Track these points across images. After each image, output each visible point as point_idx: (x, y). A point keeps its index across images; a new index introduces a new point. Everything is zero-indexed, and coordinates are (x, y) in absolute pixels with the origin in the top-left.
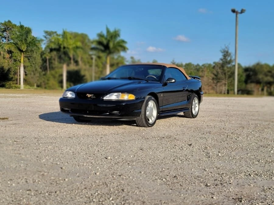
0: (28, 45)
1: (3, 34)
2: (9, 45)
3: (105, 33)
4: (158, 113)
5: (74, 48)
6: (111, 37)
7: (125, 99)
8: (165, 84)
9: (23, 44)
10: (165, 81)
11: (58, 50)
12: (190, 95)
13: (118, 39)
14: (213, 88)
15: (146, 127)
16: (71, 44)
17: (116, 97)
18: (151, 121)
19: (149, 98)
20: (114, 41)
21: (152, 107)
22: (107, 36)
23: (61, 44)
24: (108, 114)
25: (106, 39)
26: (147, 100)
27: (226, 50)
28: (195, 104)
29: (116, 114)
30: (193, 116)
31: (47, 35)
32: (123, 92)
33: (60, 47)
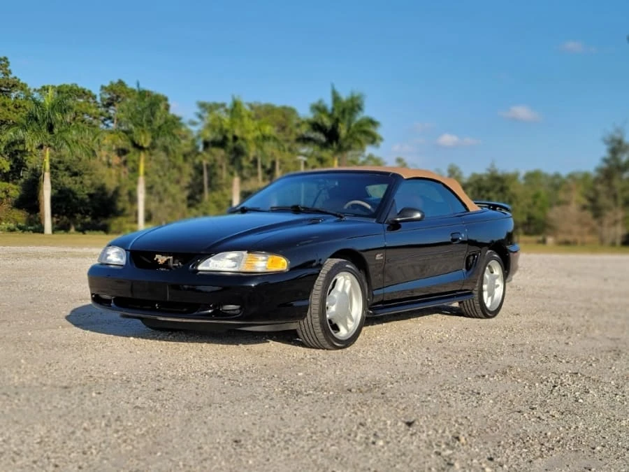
0: (157, 133)
1: (107, 111)
2: (112, 135)
3: (329, 103)
4: (370, 309)
5: (257, 138)
6: (343, 112)
7: (259, 270)
8: (395, 226)
9: (143, 131)
10: (391, 217)
11: (221, 144)
12: (474, 255)
13: (359, 117)
14: (593, 231)
15: (327, 349)
16: (249, 130)
17: (233, 264)
18: (343, 333)
19: (336, 266)
20: (350, 122)
21: (347, 291)
22: (333, 109)
23: (227, 131)
24: (210, 311)
25: (330, 116)
26: (329, 273)
27: (617, 136)
28: (494, 279)
29: (232, 312)
30: (487, 314)
31: (204, 112)
32: (253, 248)
33: (225, 138)
